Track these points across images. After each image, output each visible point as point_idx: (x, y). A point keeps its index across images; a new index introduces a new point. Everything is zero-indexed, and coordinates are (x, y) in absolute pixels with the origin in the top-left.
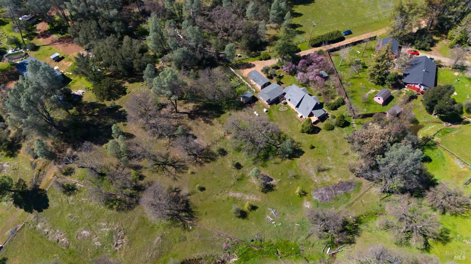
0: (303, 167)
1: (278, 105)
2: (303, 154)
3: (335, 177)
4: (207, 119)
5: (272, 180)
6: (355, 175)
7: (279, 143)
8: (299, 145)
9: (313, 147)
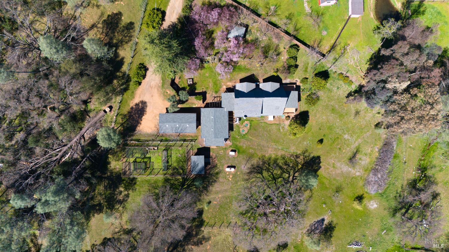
0: (334, 173)
1: (235, 129)
2: (320, 160)
3: (369, 151)
4: (195, 240)
5: (323, 220)
6: (384, 128)
7: (287, 175)
8: (307, 154)
9: (321, 141)
